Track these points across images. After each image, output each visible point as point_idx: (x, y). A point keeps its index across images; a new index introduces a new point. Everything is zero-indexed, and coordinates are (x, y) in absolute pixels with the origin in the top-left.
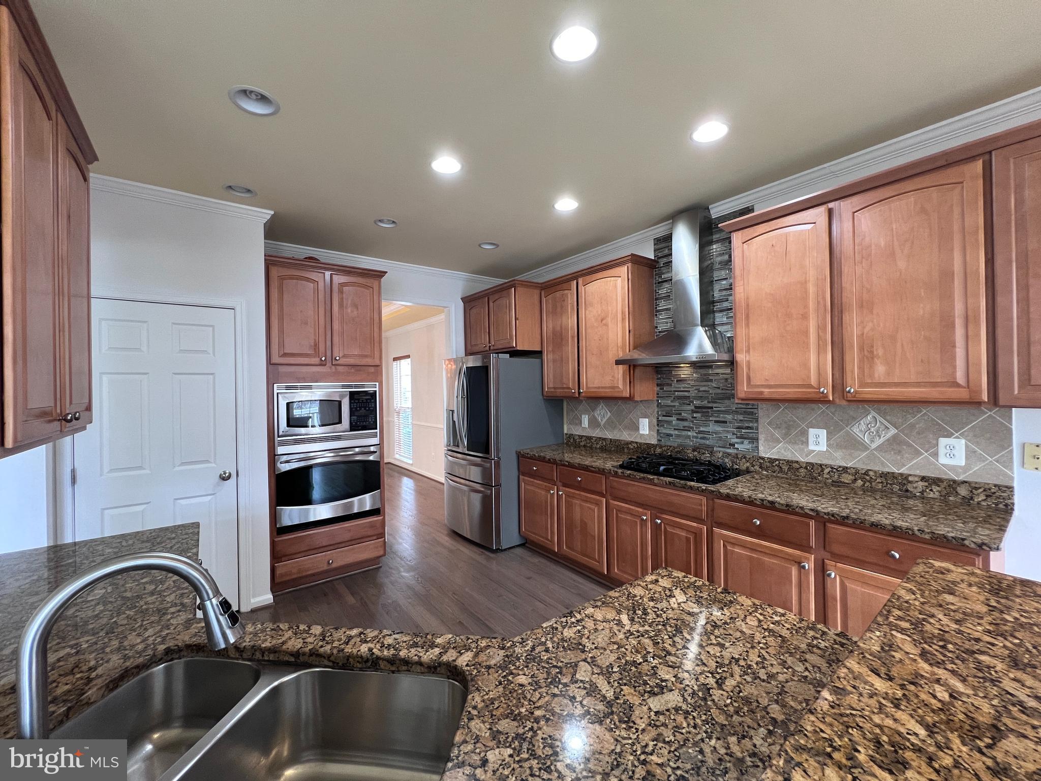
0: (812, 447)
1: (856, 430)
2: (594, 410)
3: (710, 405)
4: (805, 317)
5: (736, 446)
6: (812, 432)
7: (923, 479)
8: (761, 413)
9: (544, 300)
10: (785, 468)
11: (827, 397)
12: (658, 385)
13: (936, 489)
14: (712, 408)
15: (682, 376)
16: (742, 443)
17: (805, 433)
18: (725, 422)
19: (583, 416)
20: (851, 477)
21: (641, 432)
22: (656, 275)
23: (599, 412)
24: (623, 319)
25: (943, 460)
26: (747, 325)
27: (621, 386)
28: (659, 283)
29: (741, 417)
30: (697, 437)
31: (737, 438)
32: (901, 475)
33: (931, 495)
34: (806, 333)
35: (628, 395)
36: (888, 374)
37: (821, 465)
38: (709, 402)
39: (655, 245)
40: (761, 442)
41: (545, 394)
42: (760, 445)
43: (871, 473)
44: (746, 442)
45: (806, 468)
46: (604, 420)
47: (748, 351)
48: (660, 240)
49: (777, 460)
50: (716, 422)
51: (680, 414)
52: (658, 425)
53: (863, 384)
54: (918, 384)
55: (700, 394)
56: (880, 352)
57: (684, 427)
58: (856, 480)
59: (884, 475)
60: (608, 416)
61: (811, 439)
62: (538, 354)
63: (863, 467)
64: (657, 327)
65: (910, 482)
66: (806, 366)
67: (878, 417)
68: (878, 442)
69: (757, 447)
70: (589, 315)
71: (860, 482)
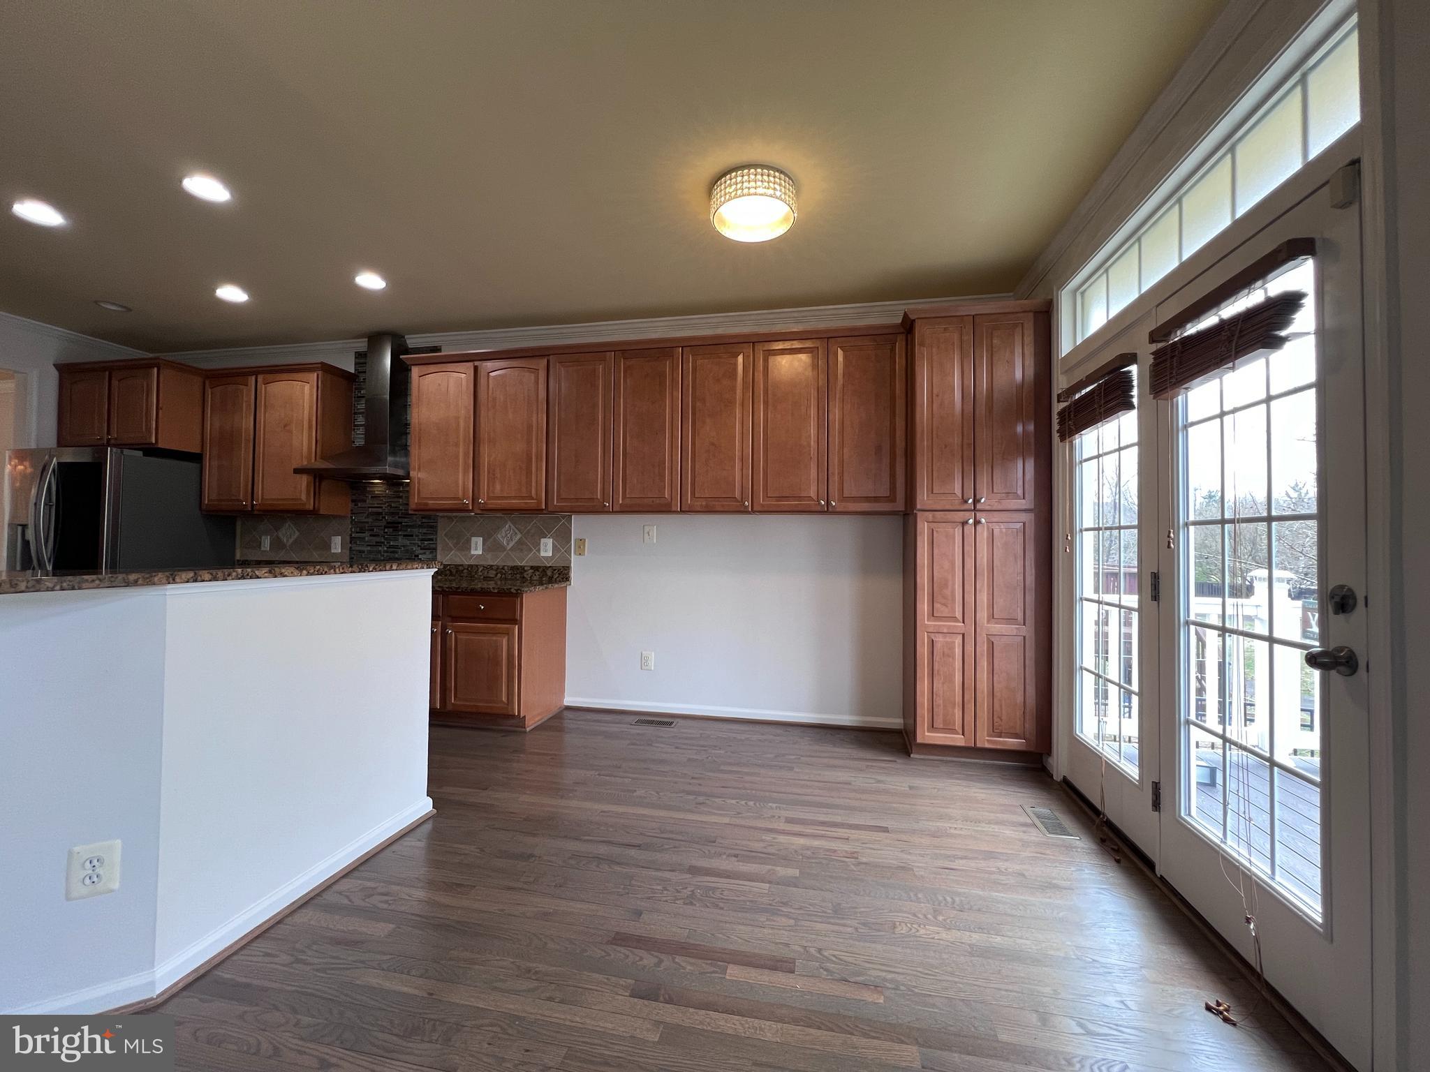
0: (473, 552)
1: (499, 536)
2: (277, 529)
3: (400, 520)
4: (457, 445)
5: (420, 556)
6: (474, 539)
7: (532, 567)
8: (440, 525)
9: (209, 391)
10: (454, 571)
11: (468, 507)
12: (353, 501)
13: (537, 573)
14: (401, 523)
15: (376, 492)
16: (425, 553)
17: (469, 541)
18: (412, 536)
19: (263, 537)
20: (494, 572)
21: (333, 551)
22: (356, 389)
23: (284, 531)
24: (310, 427)
25: (543, 554)
26: (420, 448)
27: (304, 497)
28: (358, 397)
29: (425, 531)
30: (387, 552)
31: (421, 549)
32: (521, 566)
33: (535, 578)
34: (457, 457)
35: (311, 508)
36: (502, 490)
37: (477, 566)
38: (399, 517)
39: (356, 358)
40: (438, 551)
41: (204, 507)
42: (438, 553)
43: (506, 568)
44: (428, 552)
45: (468, 569)
46: (291, 541)
47: (419, 469)
48: (361, 355)
49: (450, 565)
50: (404, 536)
51: (373, 530)
52: (351, 543)
53: (489, 498)
54: (515, 498)
55: (392, 510)
56: (498, 476)
57: (376, 542)
58: (497, 574)
59: (513, 568)
60: (295, 537)
61: (473, 545)
62: (197, 458)
63: (501, 564)
64: (354, 442)
65: (526, 571)
66: (457, 483)
67: (513, 527)
68: (511, 544)
69: (436, 556)
70: (269, 418)
71: (499, 575)
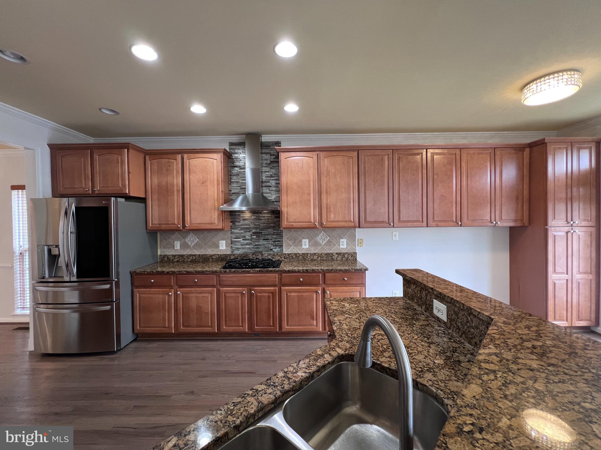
0: (304, 247)
1: (318, 238)
2: (184, 238)
3: (261, 231)
4: (309, 194)
5: (273, 250)
6: (304, 240)
7: (337, 254)
8: (284, 234)
9: (148, 163)
10: (294, 257)
11: (317, 226)
12: (231, 222)
13: (340, 256)
14: (262, 233)
15: (246, 217)
16: (276, 248)
17: (301, 241)
18: (268, 239)
19: (175, 242)
20: (317, 257)
21: (221, 248)
22: (230, 162)
23: (189, 239)
24: (218, 184)
25: (341, 247)
26: (287, 195)
27: (216, 222)
28: (232, 167)
29: (275, 236)
30: (254, 248)
31: (274, 246)
32: (331, 253)
33: (339, 259)
34: (310, 201)
36: (335, 217)
37: (307, 254)
38: (260, 230)
39: (229, 145)
40: (284, 247)
41: (149, 228)
43: (323, 254)
44: (278, 247)
45: (302, 255)
46: (193, 244)
47: (287, 207)
48: (233, 144)
49: (291, 254)
50: (263, 239)
51: (245, 237)
52: (231, 244)
55: (256, 226)
56: (332, 210)
57: (247, 243)
58: (318, 257)
59: (327, 254)
60: (196, 241)
61: (303, 244)
62: (143, 200)
63: (320, 252)
64: (231, 191)
65: (333, 255)
66: (309, 214)
67: (324, 233)
68: (324, 242)
69: (282, 249)
70: (192, 179)
71: (319, 258)
